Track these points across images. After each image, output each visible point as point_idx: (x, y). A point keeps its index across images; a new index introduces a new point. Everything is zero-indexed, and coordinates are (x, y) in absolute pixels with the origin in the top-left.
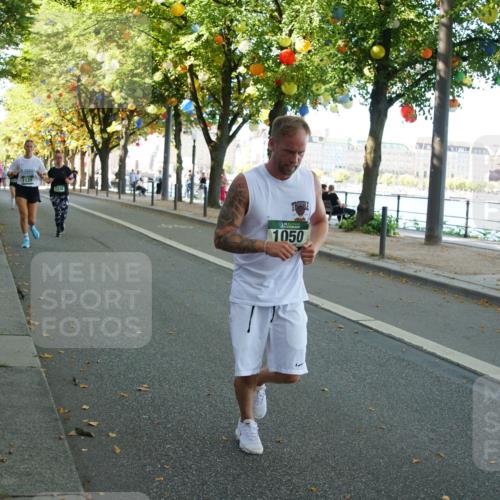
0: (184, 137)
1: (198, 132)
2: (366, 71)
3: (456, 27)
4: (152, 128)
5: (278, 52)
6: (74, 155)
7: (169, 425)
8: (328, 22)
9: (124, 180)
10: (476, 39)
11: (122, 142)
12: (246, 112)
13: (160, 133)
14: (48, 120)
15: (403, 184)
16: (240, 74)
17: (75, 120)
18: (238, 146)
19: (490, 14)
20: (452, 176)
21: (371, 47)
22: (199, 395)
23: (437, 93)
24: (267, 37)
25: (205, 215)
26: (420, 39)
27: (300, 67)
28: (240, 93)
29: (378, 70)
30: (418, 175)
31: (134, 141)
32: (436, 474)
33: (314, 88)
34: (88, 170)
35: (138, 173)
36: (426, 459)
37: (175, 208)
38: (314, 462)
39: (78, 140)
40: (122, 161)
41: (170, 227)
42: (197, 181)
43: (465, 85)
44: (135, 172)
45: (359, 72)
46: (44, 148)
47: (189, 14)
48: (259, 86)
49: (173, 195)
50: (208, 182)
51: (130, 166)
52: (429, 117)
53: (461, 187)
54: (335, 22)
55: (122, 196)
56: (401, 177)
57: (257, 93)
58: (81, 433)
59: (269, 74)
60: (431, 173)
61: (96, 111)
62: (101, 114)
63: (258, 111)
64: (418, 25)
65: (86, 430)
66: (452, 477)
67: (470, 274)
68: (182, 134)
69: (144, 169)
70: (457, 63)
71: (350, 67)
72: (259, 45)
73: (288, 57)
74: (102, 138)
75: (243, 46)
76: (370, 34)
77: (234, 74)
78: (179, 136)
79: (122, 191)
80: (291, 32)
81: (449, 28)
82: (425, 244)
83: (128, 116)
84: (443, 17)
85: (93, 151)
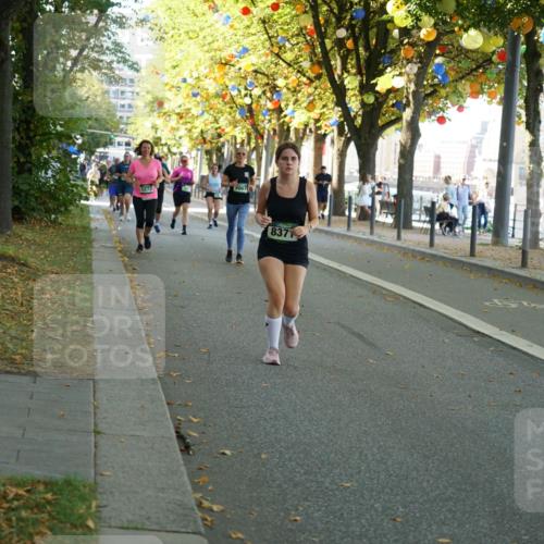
4: (474, 83)
6: (300, 139)
11: (407, 114)
13: (492, 96)
14: (247, 63)
17: (306, 65)
37: (524, 264)
39: (311, 106)
41: (513, 305)
46: (234, 124)
49: (519, 234)
51: (422, 168)
55: (405, 235)
61: (349, 44)
62: (361, 50)
74: (363, 104)
78: (536, 101)
79: (403, 221)
83: (420, 56)
85: (341, 132)
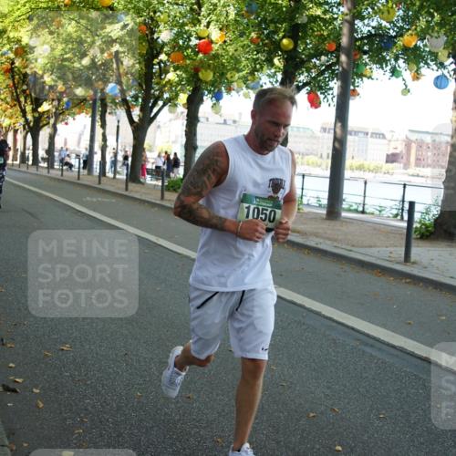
0: (108, 118)
1: (122, 113)
2: (276, 61)
3: (358, 23)
4: (80, 109)
5: (197, 42)
6: (7, 132)
7: (89, 382)
8: (243, 15)
9: (54, 156)
10: (375, 35)
11: (52, 121)
12: (166, 96)
13: (87, 114)
15: (308, 165)
16: (161, 61)
17: (9, 100)
18: (159, 127)
19: (389, 12)
20: (353, 158)
21: (281, 40)
22: (116, 355)
23: (339, 83)
24: (187, 28)
25: (127, 189)
26: (325, 33)
27: (216, 56)
28: (161, 79)
29: (287, 61)
30: (321, 156)
31: (63, 120)
32: (331, 427)
33: (229, 76)
34: (20, 146)
35: (67, 150)
36: (322, 413)
37: (100, 183)
38: (220, 416)
39: (11, 118)
40: (52, 138)
41: (95, 200)
42: (120, 158)
43: (365, 76)
44: (64, 149)
45: (270, 62)
47: (116, 4)
48: (178, 72)
49: (98, 171)
50: (130, 159)
51: (59, 143)
52: (332, 105)
53: (360, 168)
54: (249, 16)
55: (51, 171)
56: (306, 157)
57: (177, 79)
58: (7, 389)
59: (188, 62)
60: (333, 154)
61: (28, 92)
63: (177, 95)
64: (324, 21)
65: (11, 386)
66: (345, 430)
67: (366, 247)
68: (107, 114)
69: (72, 146)
70: (358, 57)
71: (262, 57)
72: (179, 35)
73: (206, 46)
74: (34, 117)
75: (165, 35)
76: (280, 28)
77: (156, 61)
78: (104, 116)
79: (51, 166)
80: (209, 23)
81: (352, 24)
82: (326, 219)
84: (347, 15)
85: (24, 129)
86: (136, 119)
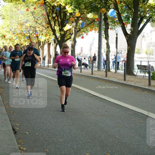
6: (44, 44)
11: (73, 36)
25: (125, 80)
37: (106, 76)
39: (46, 35)
46: (25, 41)
68: (109, 30)
85: (55, 42)
86: (129, 32)
